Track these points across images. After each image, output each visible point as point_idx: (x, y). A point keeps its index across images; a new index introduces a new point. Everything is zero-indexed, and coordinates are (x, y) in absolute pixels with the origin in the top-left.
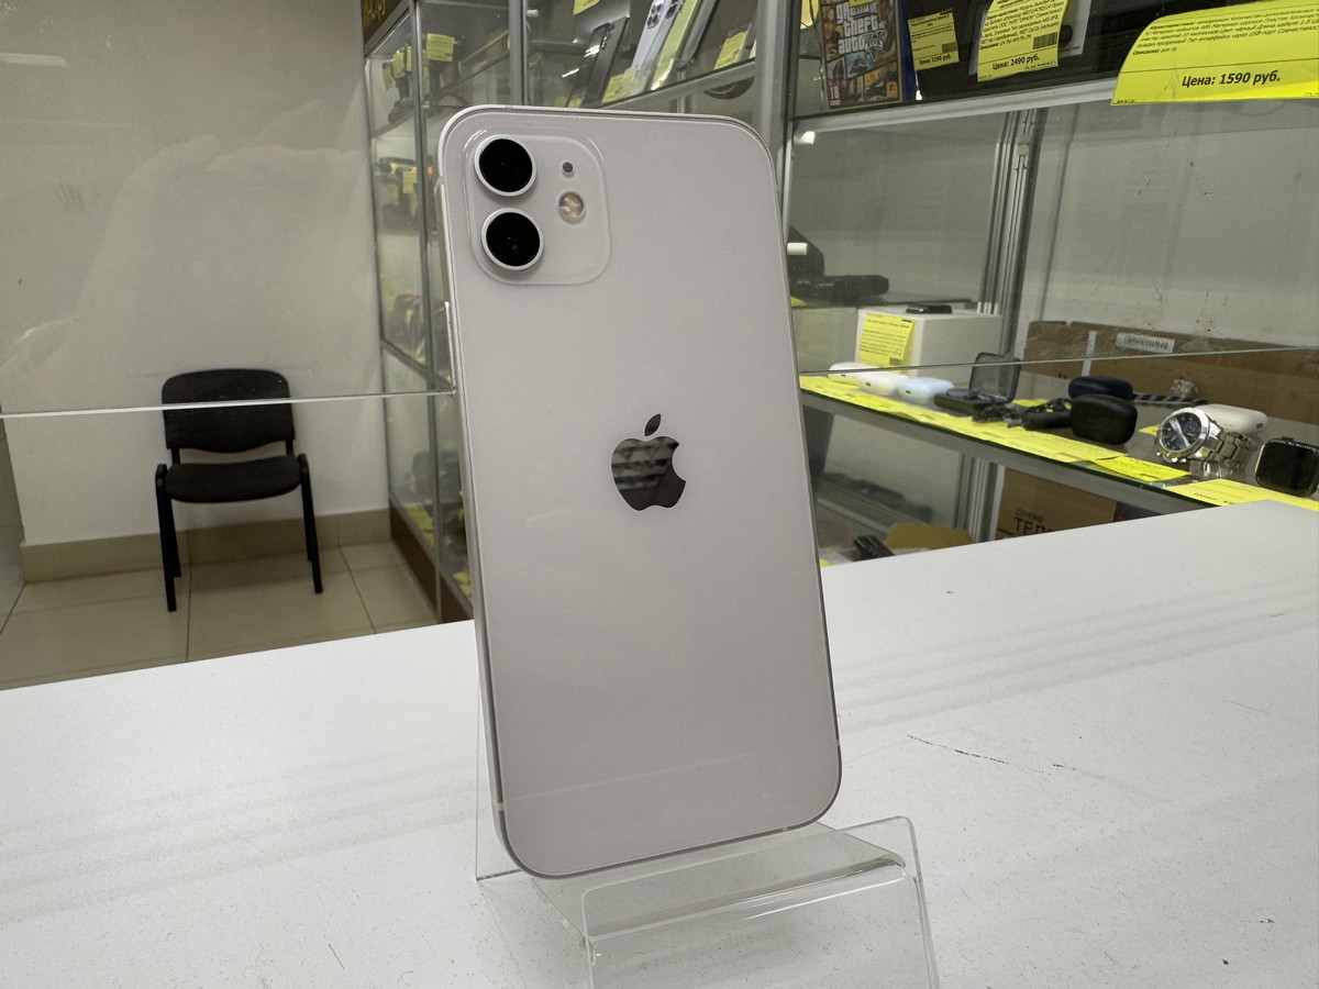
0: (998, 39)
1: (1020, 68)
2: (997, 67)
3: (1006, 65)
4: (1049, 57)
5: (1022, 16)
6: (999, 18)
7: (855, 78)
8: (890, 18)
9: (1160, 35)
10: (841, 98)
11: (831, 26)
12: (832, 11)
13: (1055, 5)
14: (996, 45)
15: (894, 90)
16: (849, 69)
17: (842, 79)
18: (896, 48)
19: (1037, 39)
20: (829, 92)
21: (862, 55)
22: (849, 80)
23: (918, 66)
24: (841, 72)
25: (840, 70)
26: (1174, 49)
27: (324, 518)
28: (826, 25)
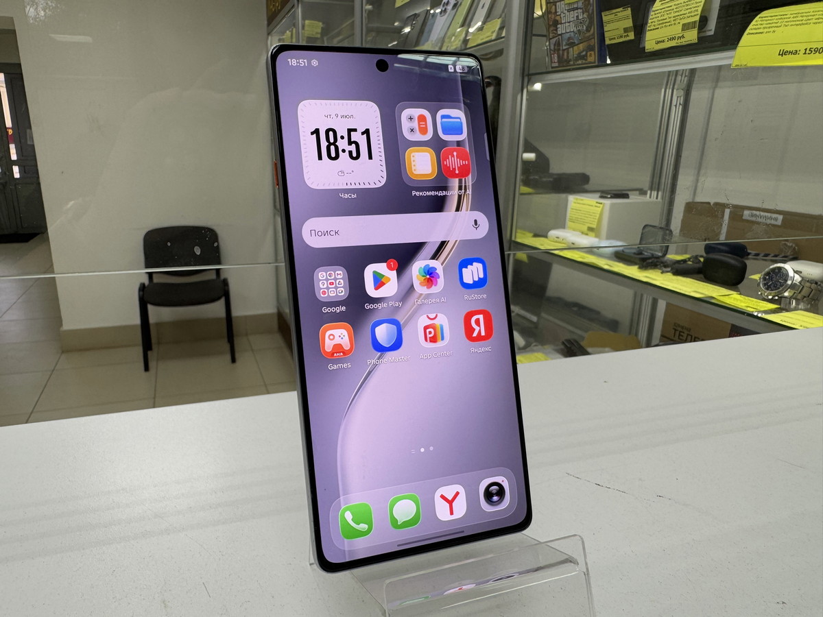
0: (659, 24)
1: (673, 43)
2: (658, 43)
3: (663, 41)
4: (692, 36)
5: (675, 10)
6: (660, 11)
7: (568, 48)
8: (590, 11)
9: (765, 22)
10: (559, 62)
11: (553, 16)
12: (554, 7)
13: (697, 3)
14: (658, 28)
15: (593, 57)
16: (564, 43)
17: (559, 50)
18: (594, 30)
19: (684, 25)
20: (551, 57)
21: (572, 34)
22: (564, 50)
23: (608, 42)
24: (559, 45)
25: (558, 44)
26: (774, 31)
27: (237, 317)
28: (550, 16)
